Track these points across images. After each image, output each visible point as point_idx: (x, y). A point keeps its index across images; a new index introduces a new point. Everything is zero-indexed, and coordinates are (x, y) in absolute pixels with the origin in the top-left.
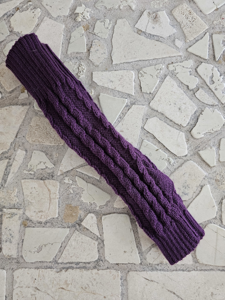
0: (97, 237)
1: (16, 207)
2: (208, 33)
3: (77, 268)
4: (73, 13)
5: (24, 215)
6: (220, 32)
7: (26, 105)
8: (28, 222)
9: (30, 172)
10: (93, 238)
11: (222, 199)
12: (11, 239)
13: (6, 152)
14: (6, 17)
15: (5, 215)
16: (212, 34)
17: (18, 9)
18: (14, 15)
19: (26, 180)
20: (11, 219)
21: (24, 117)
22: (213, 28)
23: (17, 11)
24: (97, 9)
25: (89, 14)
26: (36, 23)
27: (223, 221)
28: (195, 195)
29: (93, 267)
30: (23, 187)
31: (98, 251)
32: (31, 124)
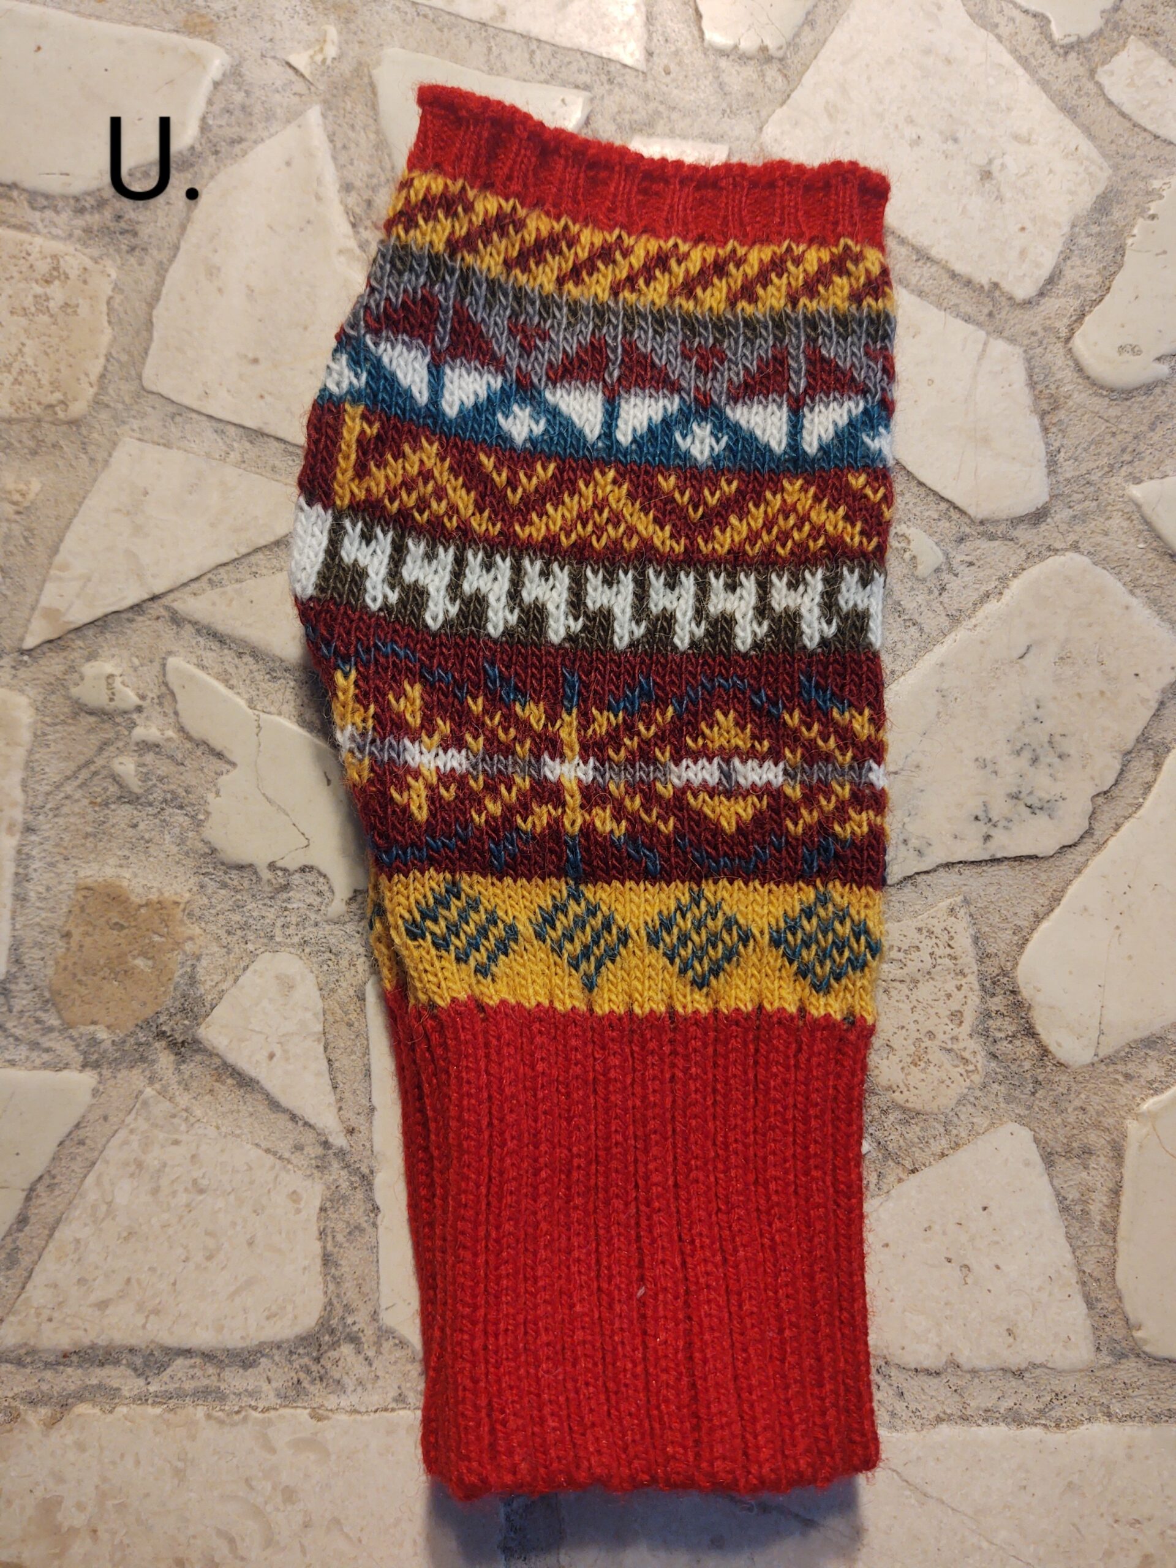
0: (320, 1151)
3: (142, 1399)
10: (285, 1151)
29: (278, 1395)
31: (327, 1260)
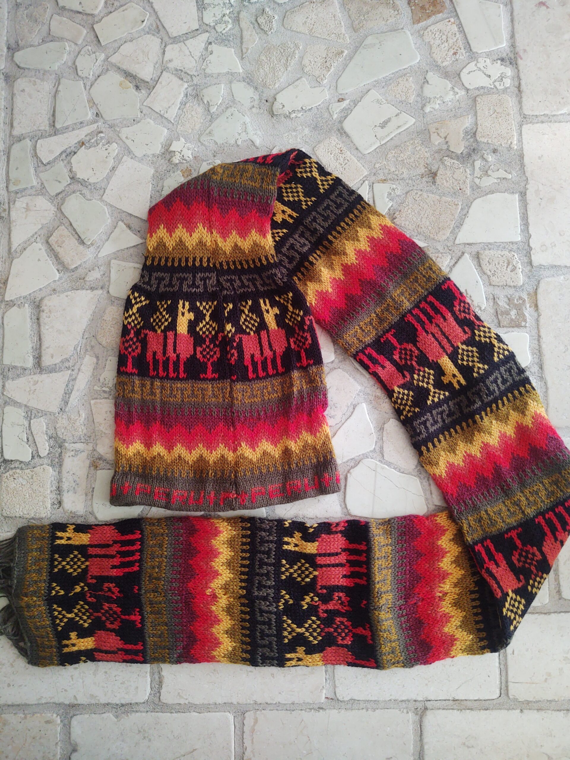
1: (82, 441)
2: (367, 182)
4: (167, 150)
5: (95, 453)
6: (385, 180)
7: (97, 289)
8: (101, 462)
9: (104, 389)
11: (384, 424)
12: (76, 487)
13: (67, 360)
14: (64, 155)
15: (65, 453)
16: (373, 183)
17: (82, 144)
18: (78, 154)
19: (98, 401)
20: (75, 459)
21: (94, 307)
22: (375, 174)
23: (81, 146)
24: (202, 144)
25: (190, 152)
26: (110, 166)
27: (385, 454)
28: (344, 418)
30: (93, 411)
32: (105, 318)
